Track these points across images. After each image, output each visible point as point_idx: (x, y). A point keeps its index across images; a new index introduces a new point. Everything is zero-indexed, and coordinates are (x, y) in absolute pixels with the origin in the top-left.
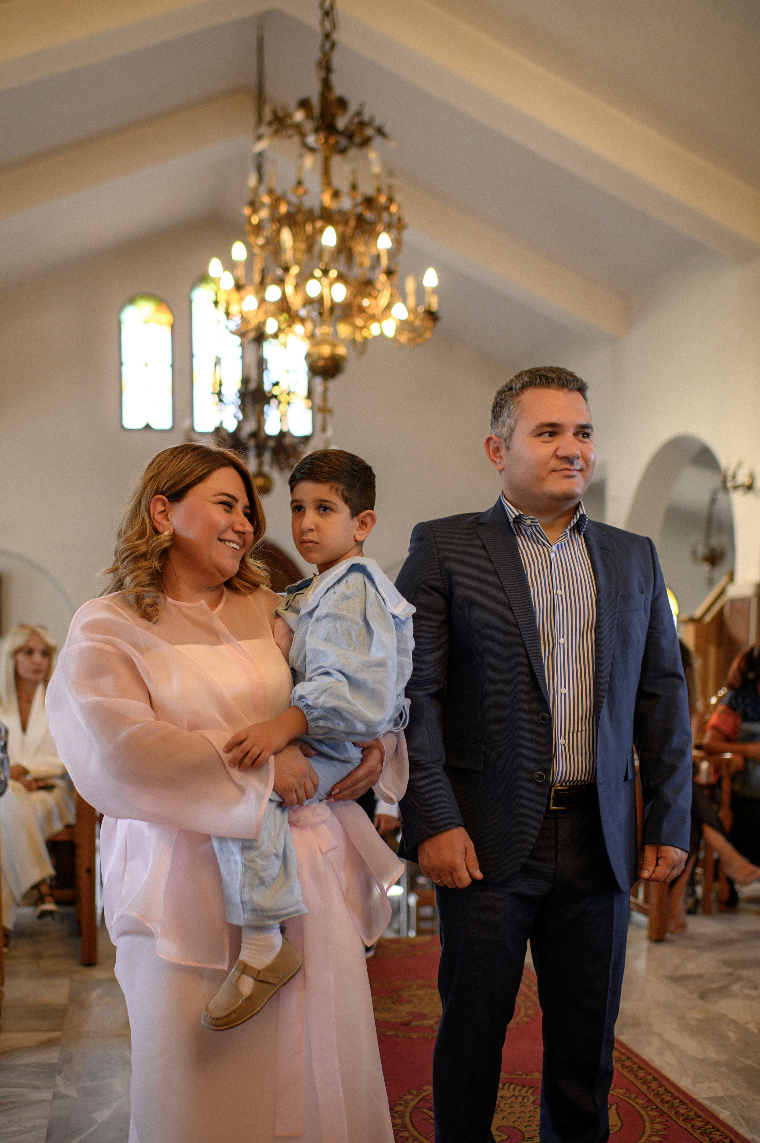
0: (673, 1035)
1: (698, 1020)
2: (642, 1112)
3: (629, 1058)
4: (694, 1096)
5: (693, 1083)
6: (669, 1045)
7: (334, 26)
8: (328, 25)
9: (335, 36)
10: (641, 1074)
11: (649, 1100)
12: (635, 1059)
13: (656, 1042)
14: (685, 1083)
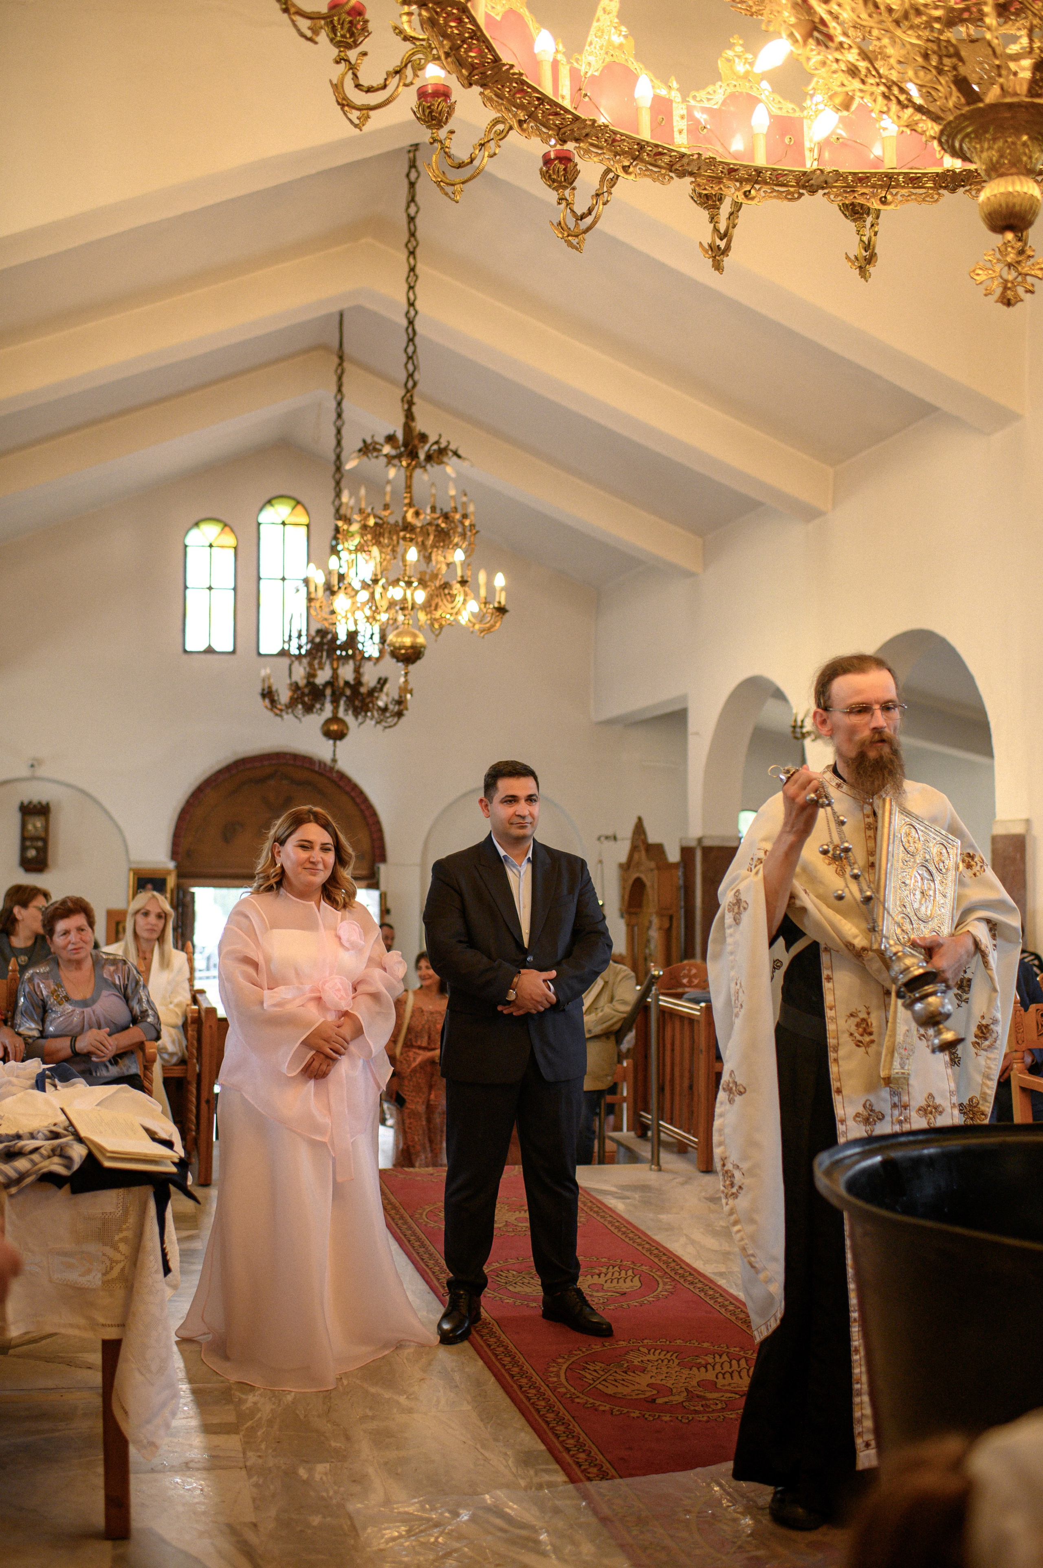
0: (698, 1235)
1: (723, 1227)
2: (658, 1279)
3: (657, 1249)
4: (702, 1271)
5: (704, 1264)
6: (693, 1242)
7: (415, 368)
8: (411, 367)
9: (417, 376)
10: (664, 1258)
11: (666, 1273)
12: (662, 1249)
13: (683, 1240)
14: (698, 1265)
